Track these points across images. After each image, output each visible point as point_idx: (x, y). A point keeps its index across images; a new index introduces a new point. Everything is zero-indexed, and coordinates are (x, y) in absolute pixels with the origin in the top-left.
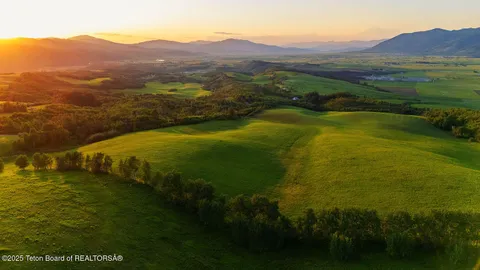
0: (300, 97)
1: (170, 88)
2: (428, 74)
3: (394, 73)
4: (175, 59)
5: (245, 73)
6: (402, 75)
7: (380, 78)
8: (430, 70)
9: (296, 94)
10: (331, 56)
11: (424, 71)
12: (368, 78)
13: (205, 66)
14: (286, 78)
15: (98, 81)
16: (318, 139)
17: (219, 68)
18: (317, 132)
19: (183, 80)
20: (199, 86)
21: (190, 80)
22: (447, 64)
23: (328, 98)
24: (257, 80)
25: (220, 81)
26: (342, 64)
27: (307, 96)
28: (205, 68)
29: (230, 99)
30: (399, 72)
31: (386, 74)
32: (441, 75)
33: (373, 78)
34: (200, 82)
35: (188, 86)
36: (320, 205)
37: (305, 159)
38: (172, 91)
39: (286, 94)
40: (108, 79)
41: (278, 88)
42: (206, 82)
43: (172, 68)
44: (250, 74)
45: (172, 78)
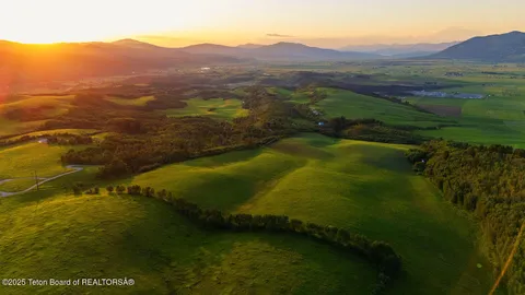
0: (325, 122)
1: (210, 106)
2: (486, 89)
4: (220, 68)
6: (454, 90)
7: (430, 94)
8: (490, 84)
10: (389, 63)
11: (484, 85)
12: (418, 93)
13: (250, 77)
14: (324, 97)
15: (143, 100)
17: (264, 80)
19: (226, 96)
20: (239, 103)
21: (231, 96)
23: (351, 124)
24: (297, 99)
25: (260, 98)
28: (251, 79)
29: (258, 124)
31: (439, 88)
32: (498, 91)
33: (423, 93)
34: (240, 98)
35: (229, 102)
38: (211, 110)
39: (314, 118)
40: (151, 98)
41: (309, 111)
42: (247, 98)
43: (217, 79)
44: (294, 89)
45: (215, 92)
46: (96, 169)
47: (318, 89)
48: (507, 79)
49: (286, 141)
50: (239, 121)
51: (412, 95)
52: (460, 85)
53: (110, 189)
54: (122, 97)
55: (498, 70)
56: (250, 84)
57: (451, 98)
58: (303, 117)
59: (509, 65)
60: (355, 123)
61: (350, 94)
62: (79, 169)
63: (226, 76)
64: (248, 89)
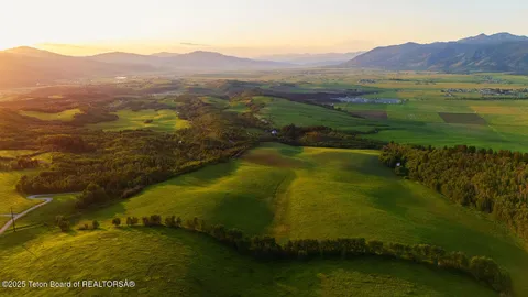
0: (278, 130)
1: (145, 118)
2: (400, 94)
3: (368, 93)
4: (138, 77)
5: (221, 98)
6: (375, 96)
7: (354, 100)
8: (401, 90)
9: (274, 126)
11: (396, 90)
12: (343, 99)
13: (174, 86)
14: (263, 105)
15: (68, 114)
16: (295, 183)
17: (191, 90)
18: (294, 177)
19: (157, 106)
20: (174, 114)
21: (163, 107)
22: (418, 82)
23: (303, 131)
24: (235, 108)
25: (196, 108)
26: (317, 83)
27: (284, 129)
28: (176, 89)
29: (213, 135)
30: (373, 93)
31: (360, 94)
32: (411, 96)
33: (348, 99)
34: (173, 108)
35: (162, 113)
36: (295, 237)
37: (286, 204)
38: (149, 122)
39: (265, 127)
40: (78, 111)
41: (256, 119)
42: (180, 108)
43: (138, 89)
44: (226, 98)
45: (141, 103)
46: (73, 197)
47: (255, 98)
48: (413, 85)
49: (255, 152)
50: (183, 132)
51: (339, 101)
52: (378, 91)
53: (117, 222)
54: (40, 111)
55: (404, 77)
56: (177, 94)
57: (373, 103)
58: (253, 126)
59: (410, 72)
60: (309, 130)
61: (285, 101)
62: (49, 200)
63: (148, 86)
64: (178, 100)
